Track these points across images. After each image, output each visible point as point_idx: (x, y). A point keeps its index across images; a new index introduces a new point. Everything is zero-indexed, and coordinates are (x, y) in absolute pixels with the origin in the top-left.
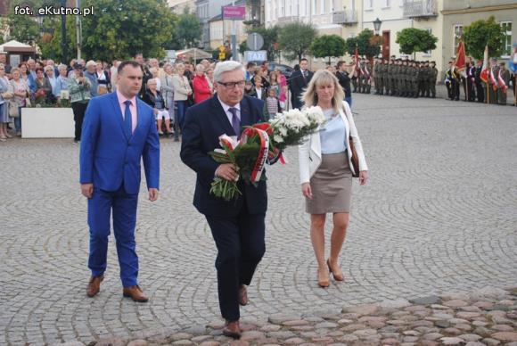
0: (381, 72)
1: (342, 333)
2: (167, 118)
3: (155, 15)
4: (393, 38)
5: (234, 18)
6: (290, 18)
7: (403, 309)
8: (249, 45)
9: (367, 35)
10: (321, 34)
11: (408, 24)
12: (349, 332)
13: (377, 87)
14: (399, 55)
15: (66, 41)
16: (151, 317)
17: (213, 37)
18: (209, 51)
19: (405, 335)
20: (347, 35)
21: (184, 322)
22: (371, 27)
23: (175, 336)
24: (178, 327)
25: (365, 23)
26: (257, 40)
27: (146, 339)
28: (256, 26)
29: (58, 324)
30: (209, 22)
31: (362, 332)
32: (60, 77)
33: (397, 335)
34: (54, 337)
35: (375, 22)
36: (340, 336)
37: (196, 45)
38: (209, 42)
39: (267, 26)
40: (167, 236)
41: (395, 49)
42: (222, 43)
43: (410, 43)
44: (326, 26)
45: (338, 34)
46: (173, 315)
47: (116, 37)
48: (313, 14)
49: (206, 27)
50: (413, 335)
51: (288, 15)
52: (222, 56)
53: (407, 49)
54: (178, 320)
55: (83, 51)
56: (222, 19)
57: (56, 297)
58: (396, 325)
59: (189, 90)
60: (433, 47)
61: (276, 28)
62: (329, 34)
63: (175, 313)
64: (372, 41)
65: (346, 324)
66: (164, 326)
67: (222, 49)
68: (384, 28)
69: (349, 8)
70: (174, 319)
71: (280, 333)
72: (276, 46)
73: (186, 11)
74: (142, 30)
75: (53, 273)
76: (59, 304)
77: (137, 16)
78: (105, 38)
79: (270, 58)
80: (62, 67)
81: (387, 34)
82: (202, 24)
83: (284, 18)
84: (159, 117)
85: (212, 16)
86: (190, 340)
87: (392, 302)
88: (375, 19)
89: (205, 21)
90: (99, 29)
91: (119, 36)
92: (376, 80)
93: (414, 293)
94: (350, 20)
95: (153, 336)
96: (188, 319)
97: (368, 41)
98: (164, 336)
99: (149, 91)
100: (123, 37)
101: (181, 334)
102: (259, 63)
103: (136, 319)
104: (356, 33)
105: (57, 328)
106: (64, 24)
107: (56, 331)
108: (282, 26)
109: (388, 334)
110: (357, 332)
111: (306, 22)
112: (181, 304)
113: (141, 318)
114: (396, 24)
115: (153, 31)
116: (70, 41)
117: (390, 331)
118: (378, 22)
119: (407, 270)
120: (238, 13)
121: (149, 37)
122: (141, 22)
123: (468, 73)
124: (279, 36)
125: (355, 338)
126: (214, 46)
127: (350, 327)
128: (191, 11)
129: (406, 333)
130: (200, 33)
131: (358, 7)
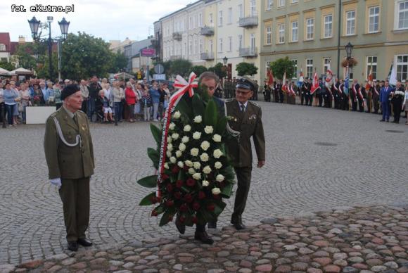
0: (228, 86)
1: (225, 244)
2: (111, 112)
3: (103, 54)
4: (234, 68)
5: (148, 56)
6: (177, 56)
7: (258, 227)
8: (156, 71)
9: (219, 66)
10: (194, 65)
11: (241, 60)
12: (229, 243)
13: (225, 94)
14: (237, 77)
15: (52, 68)
16: (108, 236)
17: (134, 66)
18: (132, 74)
19: (262, 245)
20: (208, 66)
21: (128, 238)
22: (222, 62)
23: (124, 249)
24: (124, 241)
25: (219, 59)
26: (160, 68)
27: (106, 251)
28: (158, 60)
29: (51, 241)
30: (132, 58)
31: (237, 243)
32: (49, 89)
33: (258, 244)
34: (48, 250)
35: (224, 59)
36: (224, 246)
37: (124, 71)
38: (132, 69)
39: (164, 61)
40: (114, 183)
41: (235, 74)
42: (139, 70)
43: (243, 71)
44: (197, 61)
45: (204, 65)
46: (121, 234)
47: (81, 66)
48: (190, 53)
49: (130, 61)
50: (266, 244)
51: (175, 55)
52: (139, 77)
53: (241, 74)
54: (124, 237)
55: (62, 74)
56: (139, 57)
57: (49, 224)
58: (256, 238)
60: (256, 73)
61: (170, 61)
62: (199, 65)
63: (122, 233)
64: (223, 70)
65: (226, 238)
66: (116, 241)
67: (139, 73)
68: (229, 62)
69: (210, 51)
70: (122, 236)
71: (188, 245)
72: (169, 71)
73: (119, 52)
74: (95, 62)
75: (46, 207)
76: (51, 228)
77: (92, 54)
78: (74, 66)
79: (167, 78)
80: (49, 83)
81: (230, 65)
82: (128, 59)
83: (174, 56)
84: (106, 112)
85: (133, 55)
86: (133, 251)
87: (250, 222)
88: (224, 57)
89: (130, 58)
90: (71, 61)
91: (83, 65)
92: (225, 90)
93: (261, 216)
94: (210, 58)
95: (110, 249)
96: (131, 236)
97: (220, 69)
98: (117, 249)
99: (100, 96)
100: (84, 66)
101: (128, 247)
102: (161, 81)
103: (99, 237)
104: (214, 64)
105: (50, 244)
106: (50, 59)
107: (49, 246)
108: (173, 61)
109: (253, 244)
110: (233, 243)
111: (186, 58)
112: (126, 226)
113: (102, 236)
114: (235, 60)
115: (102, 63)
116: (54, 68)
117: (254, 242)
118: (226, 59)
119: (256, 201)
120: (150, 53)
121: (99, 66)
122: (95, 57)
123: (275, 87)
124: (171, 66)
125: (233, 247)
126: (135, 71)
127: (229, 240)
128: (121, 52)
129: (263, 243)
130: (127, 64)
131: (214, 50)
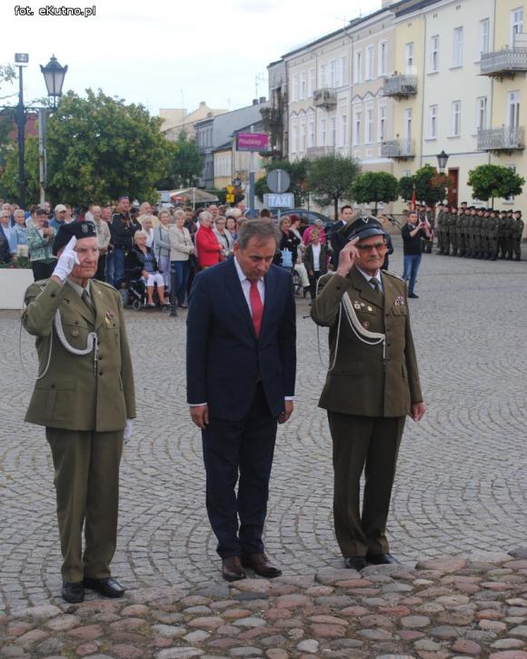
0: (447, 224)
1: (420, 601)
2: (161, 284)
3: (147, 143)
4: (464, 178)
5: (251, 148)
6: (322, 149)
7: (501, 565)
8: (270, 185)
9: (427, 174)
10: (364, 171)
11: (483, 160)
12: (430, 599)
13: (440, 244)
14: (471, 202)
15: (24, 176)
16: (150, 570)
17: (217, 174)
18: (214, 192)
19: (509, 605)
20: (399, 172)
21: (196, 577)
22: (434, 163)
23: (187, 601)
24: (188, 585)
25: (426, 157)
26: (281, 178)
27: (147, 604)
28: (277, 159)
29: (22, 578)
30: (213, 152)
31: (448, 600)
32: (16, 227)
33: (498, 604)
34: (17, 596)
35: (439, 157)
36: (418, 605)
37: (195, 184)
38: (212, 179)
39: (292, 160)
40: (167, 452)
41: (465, 193)
42: (229, 182)
43: (485, 185)
44: (372, 161)
45: (388, 171)
46: (181, 567)
47: (92, 173)
48: (355, 143)
49: (208, 159)
50: (520, 606)
51: (320, 144)
52: (231, 199)
53: (482, 193)
54: (188, 574)
55: (47, 191)
56: (231, 149)
57: (18, 538)
58: (494, 590)
59: (191, 247)
60: (518, 191)
61: (305, 162)
62: (375, 171)
63: (183, 565)
64: (435, 182)
65: (424, 587)
66: (170, 584)
67: (231, 190)
68: (451, 164)
69: (404, 136)
70: (182, 573)
71: (334, 599)
72: (303, 186)
73: (182, 136)
74: (127, 165)
75: (14, 503)
76: (23, 548)
77: (121, 144)
78: (76, 173)
79: (297, 203)
80: (19, 212)
81: (454, 172)
82: (204, 155)
83: (315, 149)
84: (150, 284)
85: (217, 145)
86: (208, 606)
87: (485, 554)
88: (439, 153)
89: (208, 151)
90: (70, 162)
91: (97, 172)
92: (439, 234)
93: (512, 541)
94: (404, 153)
95: (155, 600)
96: (202, 573)
97: (428, 182)
98: (171, 600)
99: (137, 247)
100: (101, 174)
101: (196, 598)
102: (284, 210)
103: (130, 573)
104: (413, 169)
105: (22, 583)
106: (21, 154)
107: (20, 588)
108: (312, 160)
109: (485, 604)
110: (441, 599)
111: (344, 154)
112: (191, 551)
113: (137, 570)
114: (467, 161)
115: (143, 166)
116: (30, 178)
117: (488, 598)
118: (443, 156)
119: (501, 506)
120: (258, 142)
121: (137, 174)
122: (126, 152)
124: (308, 173)
125: (440, 608)
126: (220, 185)
127: (432, 591)
128: (189, 137)
129: (510, 601)
130: (201, 168)
131: (415, 135)
